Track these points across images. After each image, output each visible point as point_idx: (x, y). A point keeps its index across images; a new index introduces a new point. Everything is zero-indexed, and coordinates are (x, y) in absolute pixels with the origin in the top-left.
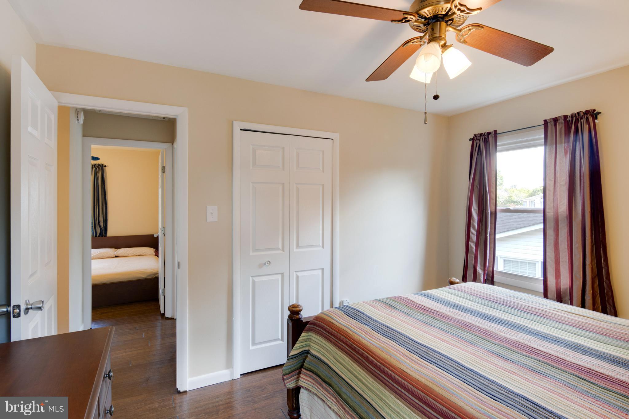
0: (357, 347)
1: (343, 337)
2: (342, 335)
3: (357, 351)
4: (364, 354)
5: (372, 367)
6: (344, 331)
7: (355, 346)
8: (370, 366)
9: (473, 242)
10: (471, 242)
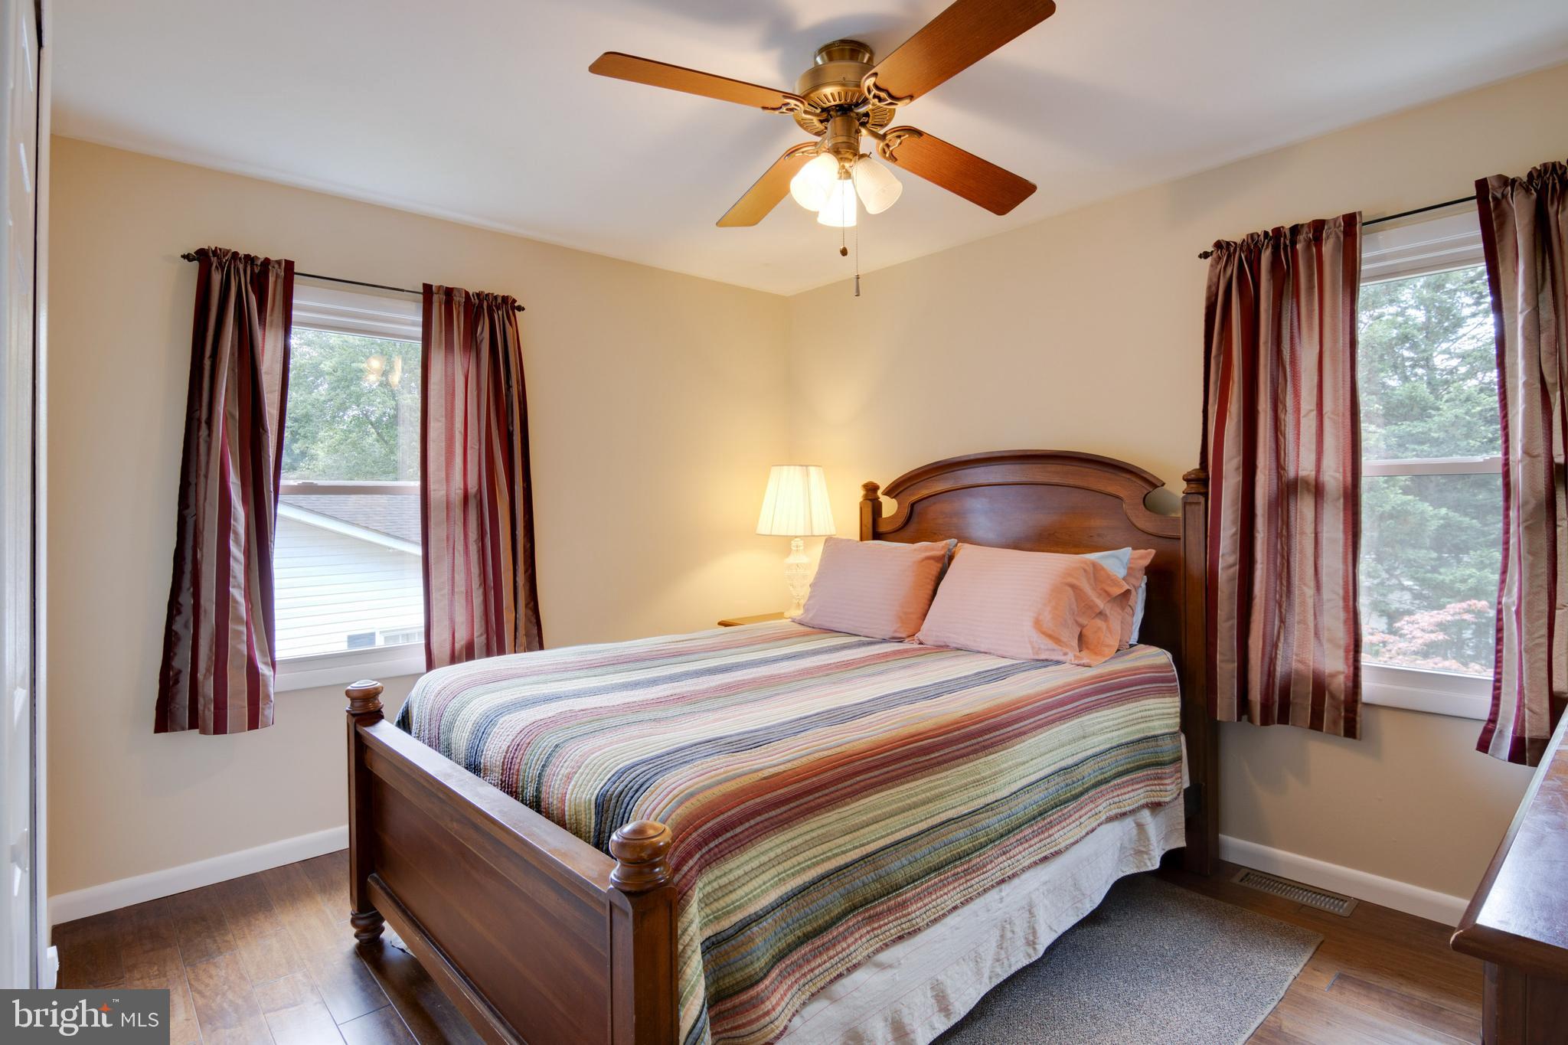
0: (888, 753)
1: (840, 769)
2: (836, 767)
3: (895, 757)
4: (909, 749)
5: (937, 754)
6: (820, 762)
7: (882, 756)
8: (933, 756)
9: (239, 587)
10: (234, 587)
